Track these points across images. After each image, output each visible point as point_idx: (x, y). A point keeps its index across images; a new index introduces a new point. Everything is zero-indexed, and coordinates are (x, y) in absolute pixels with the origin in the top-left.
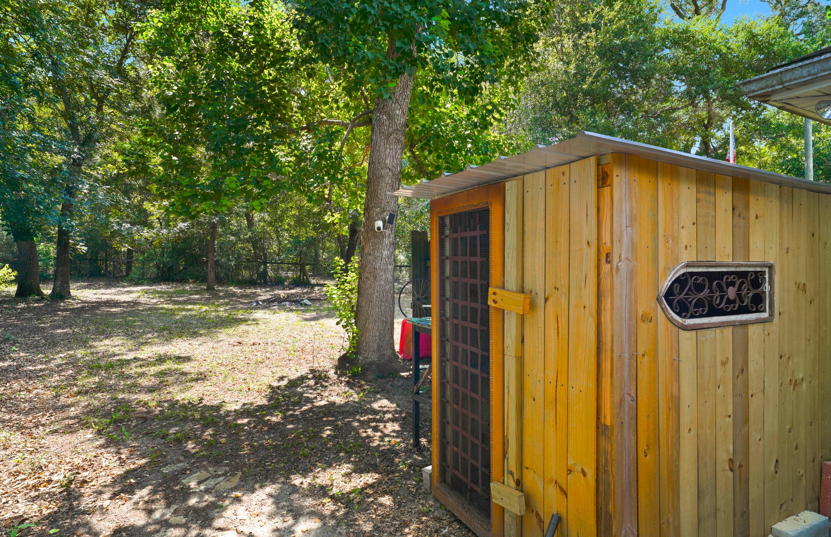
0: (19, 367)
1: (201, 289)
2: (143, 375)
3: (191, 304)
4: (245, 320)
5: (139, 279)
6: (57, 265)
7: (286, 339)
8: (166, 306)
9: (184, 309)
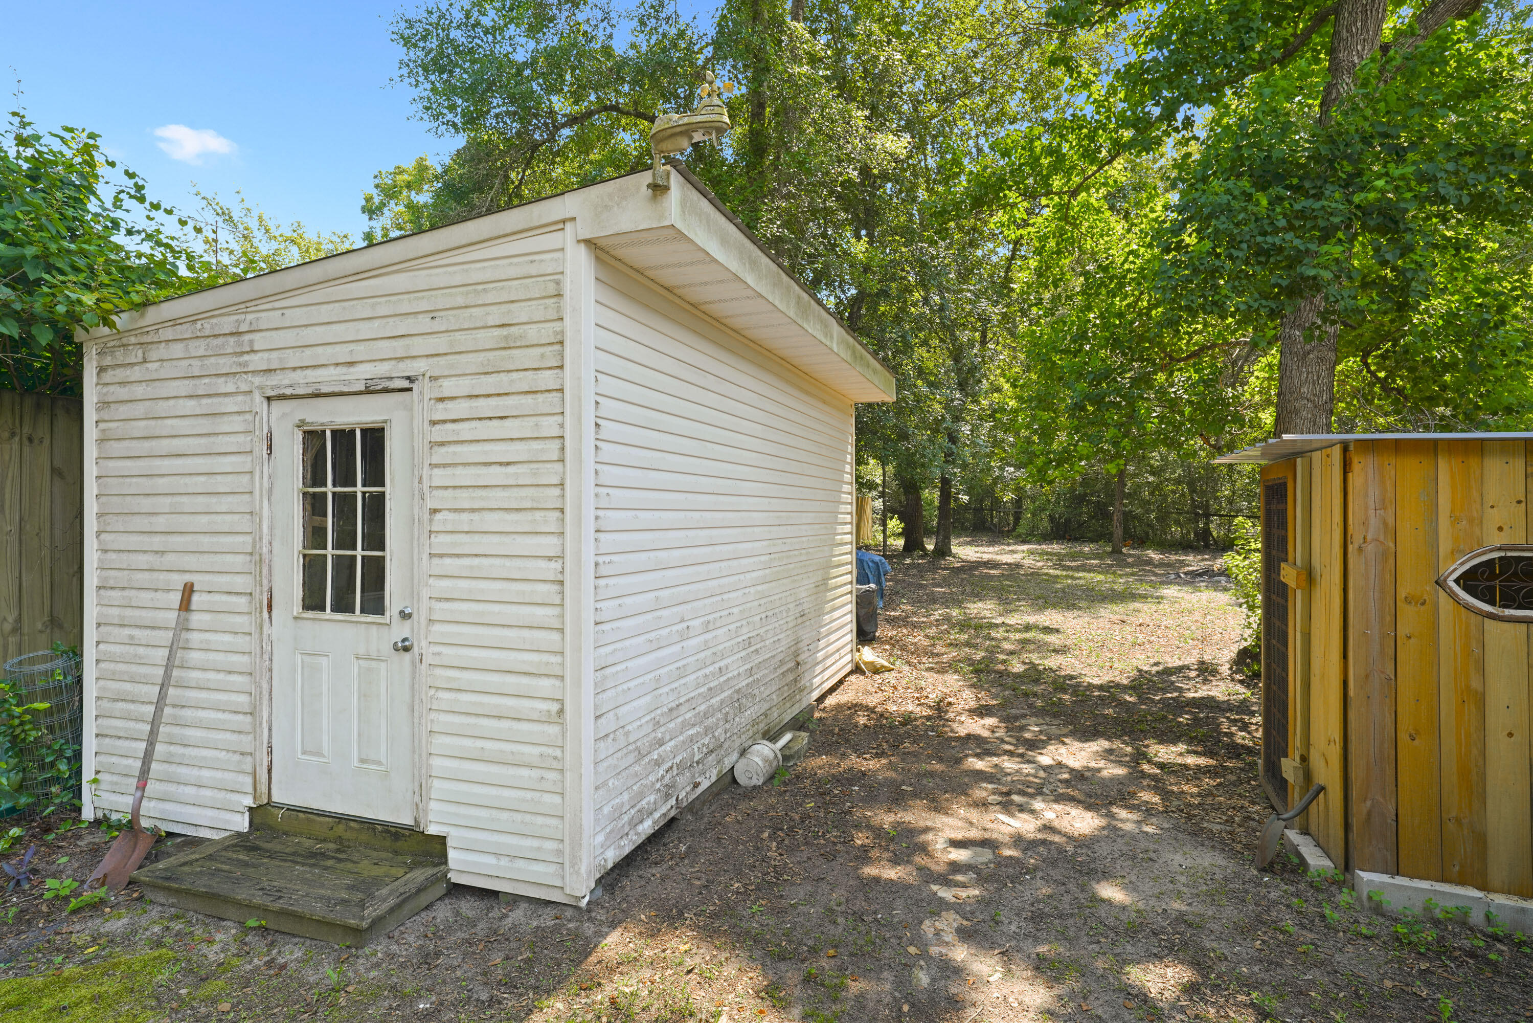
0: (907, 617)
1: (1104, 551)
2: (1006, 639)
3: (1084, 571)
4: (1145, 597)
5: (1027, 535)
6: (940, 517)
7: (1189, 623)
8: (1051, 571)
9: (1072, 578)
